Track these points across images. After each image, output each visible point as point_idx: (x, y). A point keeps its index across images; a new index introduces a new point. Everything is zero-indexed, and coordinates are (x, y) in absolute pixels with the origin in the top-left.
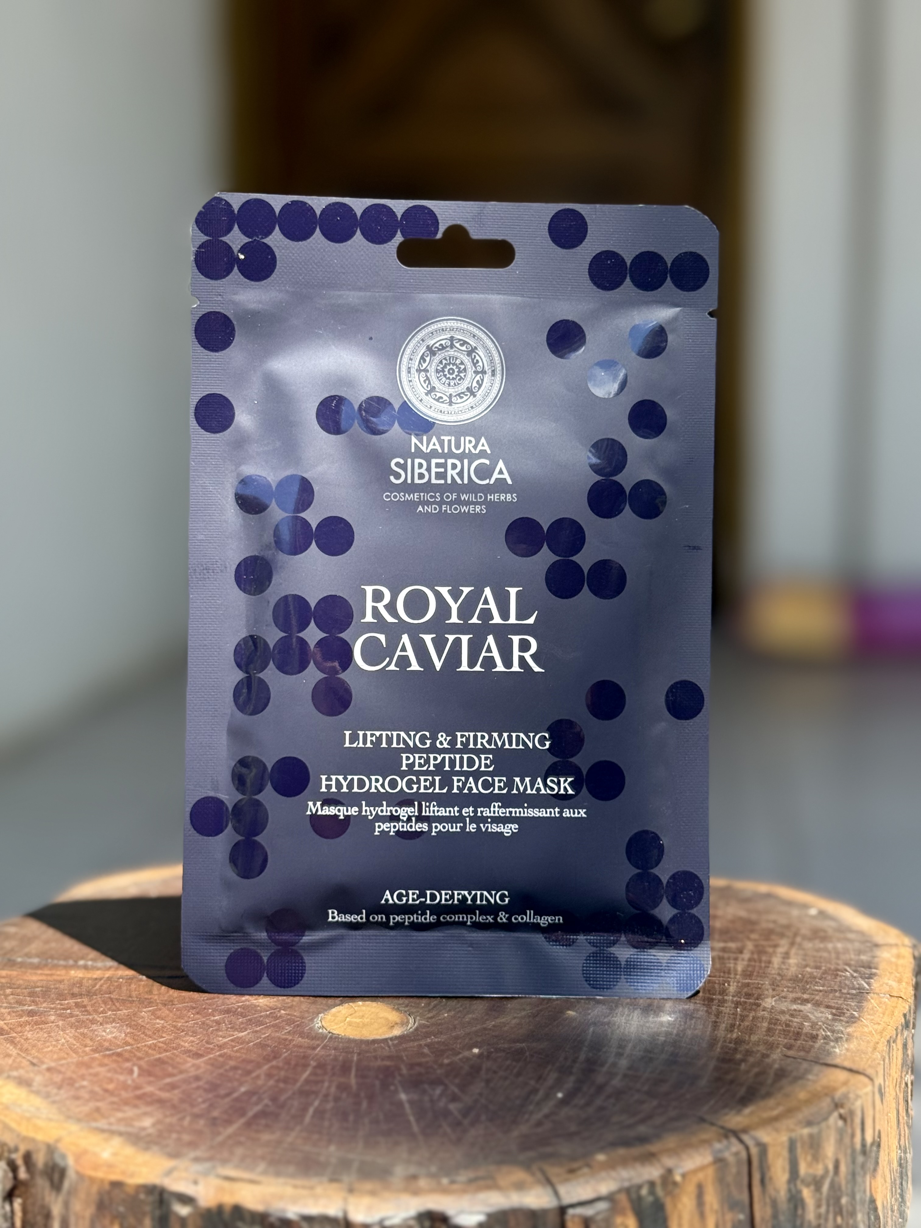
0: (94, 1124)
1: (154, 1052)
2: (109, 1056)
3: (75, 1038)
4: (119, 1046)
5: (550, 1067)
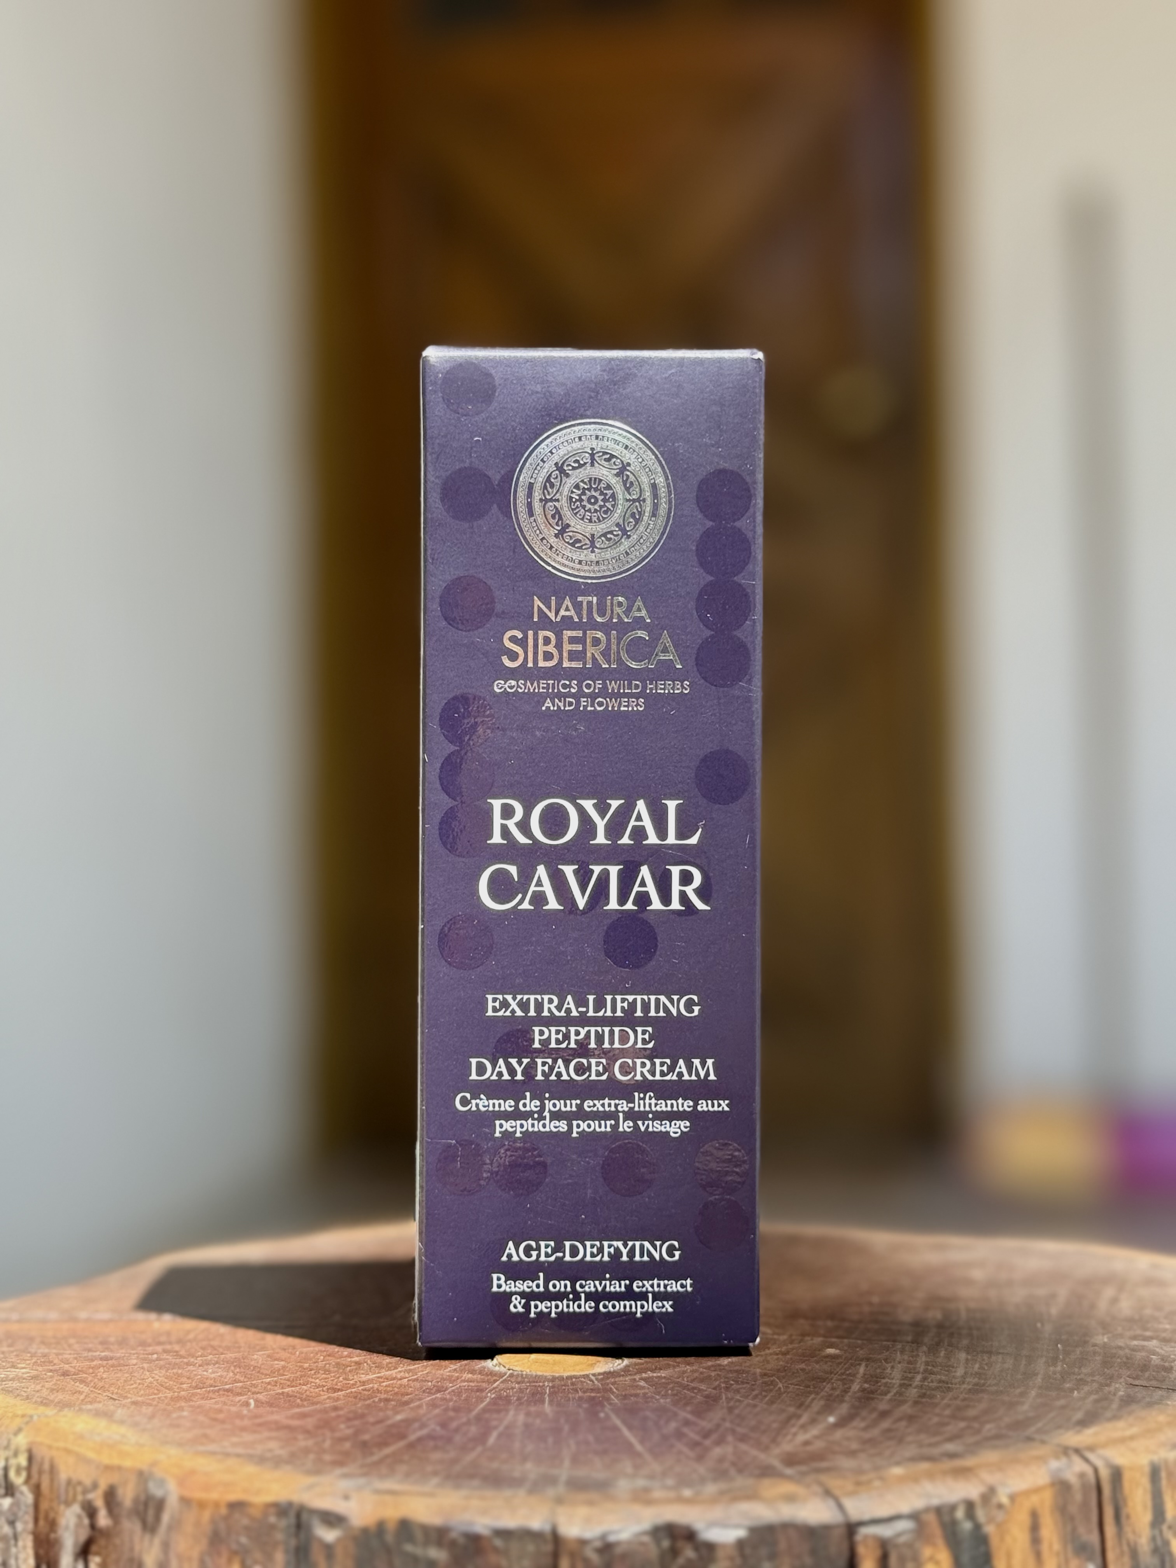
0: (201, 1448)
1: (275, 1388)
2: (215, 1391)
4: (227, 1383)
5: (813, 1396)
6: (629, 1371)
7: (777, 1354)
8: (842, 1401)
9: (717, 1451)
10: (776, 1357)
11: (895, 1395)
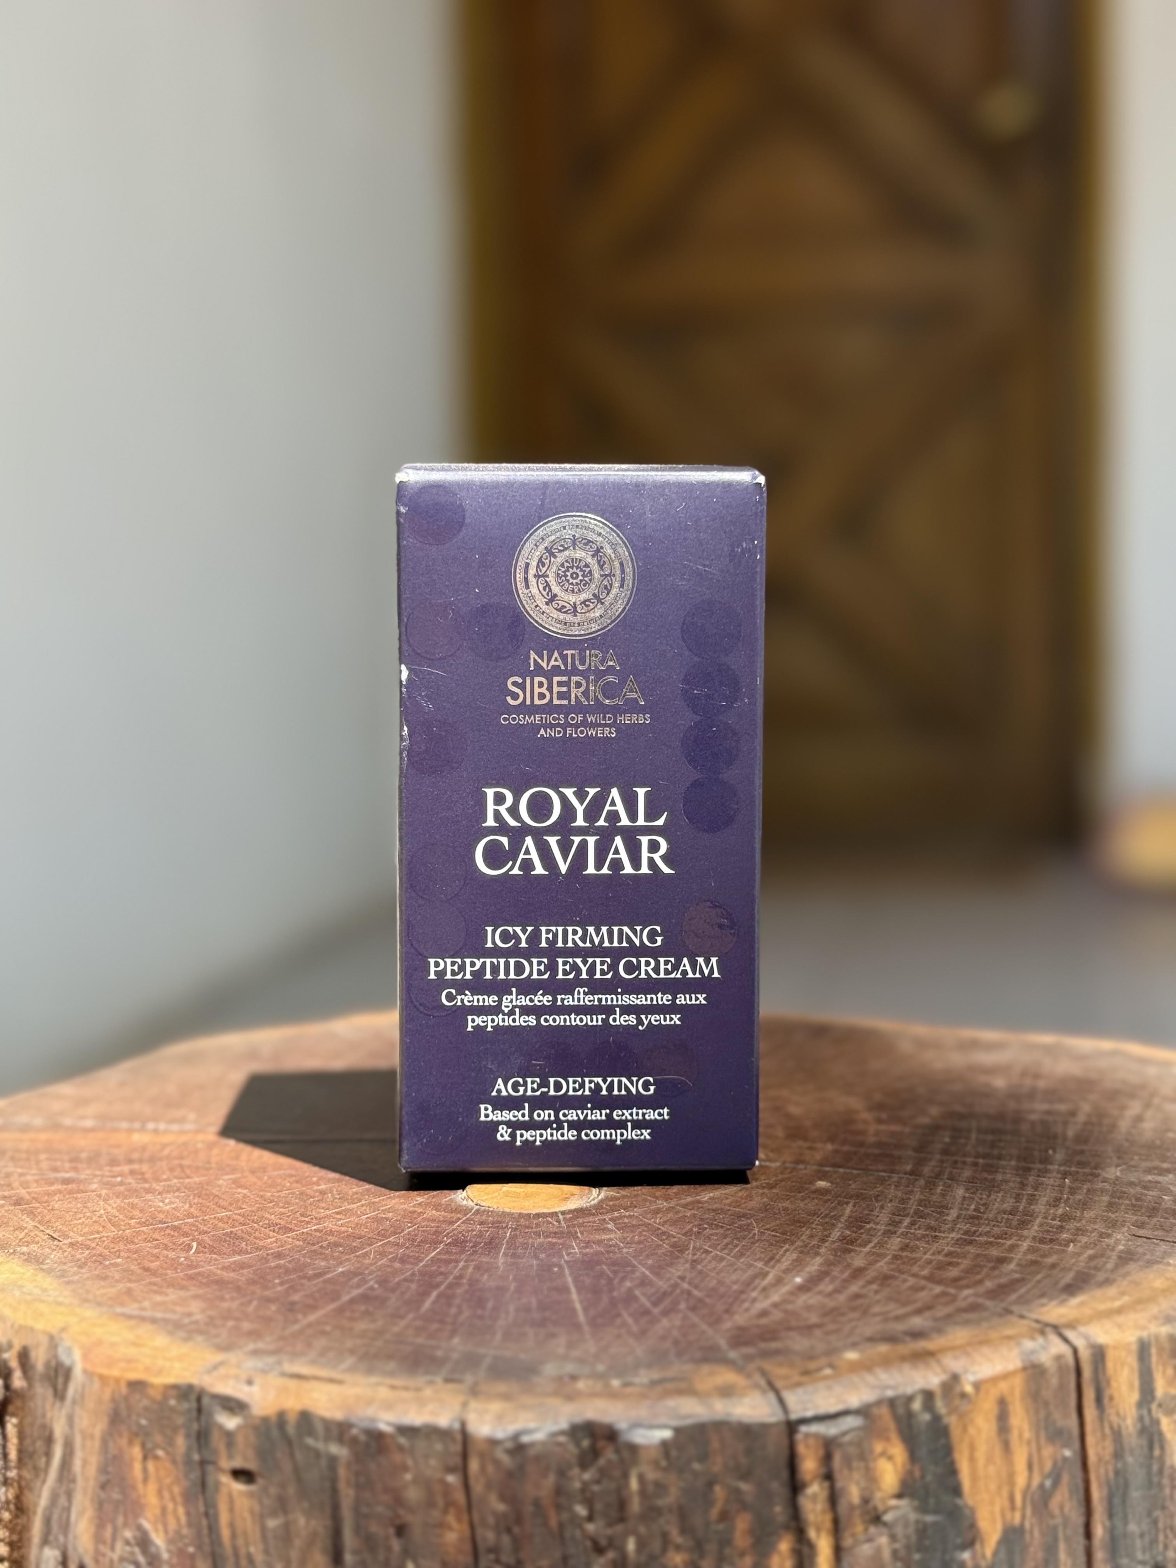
0: (119, 1310)
1: (226, 1226)
2: (161, 1229)
3: (120, 1209)
4: (178, 1219)
5: (787, 1246)
6: (603, 1208)
7: (764, 1187)
8: (817, 1254)
9: (665, 1322)
10: (761, 1191)
11: (874, 1247)
